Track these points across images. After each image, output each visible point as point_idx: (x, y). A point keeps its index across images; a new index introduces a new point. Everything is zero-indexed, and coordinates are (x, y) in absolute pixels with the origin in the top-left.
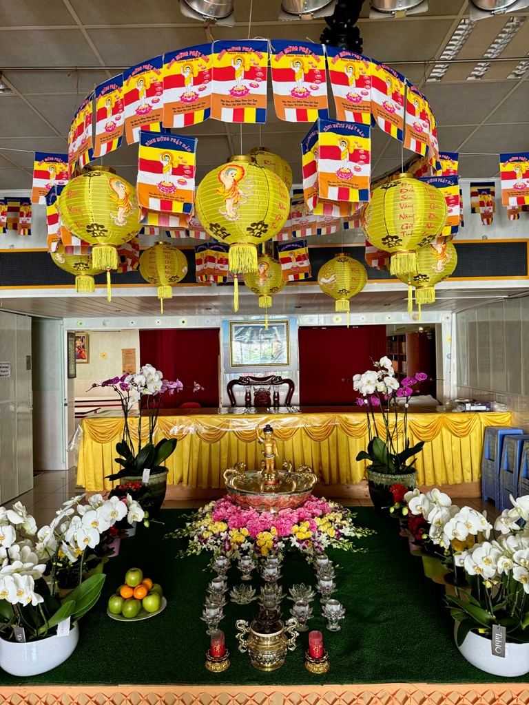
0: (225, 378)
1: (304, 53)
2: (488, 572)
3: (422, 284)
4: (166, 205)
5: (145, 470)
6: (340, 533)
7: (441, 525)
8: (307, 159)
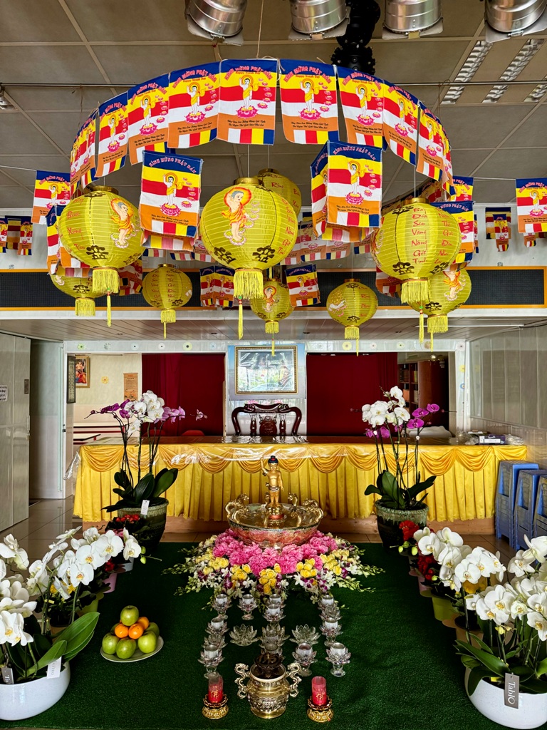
0: (230, 405)
1: (314, 74)
2: (501, 617)
3: (434, 312)
4: (169, 227)
5: (144, 501)
6: (346, 572)
7: (452, 566)
8: (316, 182)
